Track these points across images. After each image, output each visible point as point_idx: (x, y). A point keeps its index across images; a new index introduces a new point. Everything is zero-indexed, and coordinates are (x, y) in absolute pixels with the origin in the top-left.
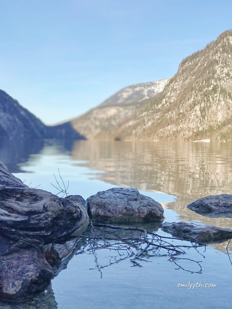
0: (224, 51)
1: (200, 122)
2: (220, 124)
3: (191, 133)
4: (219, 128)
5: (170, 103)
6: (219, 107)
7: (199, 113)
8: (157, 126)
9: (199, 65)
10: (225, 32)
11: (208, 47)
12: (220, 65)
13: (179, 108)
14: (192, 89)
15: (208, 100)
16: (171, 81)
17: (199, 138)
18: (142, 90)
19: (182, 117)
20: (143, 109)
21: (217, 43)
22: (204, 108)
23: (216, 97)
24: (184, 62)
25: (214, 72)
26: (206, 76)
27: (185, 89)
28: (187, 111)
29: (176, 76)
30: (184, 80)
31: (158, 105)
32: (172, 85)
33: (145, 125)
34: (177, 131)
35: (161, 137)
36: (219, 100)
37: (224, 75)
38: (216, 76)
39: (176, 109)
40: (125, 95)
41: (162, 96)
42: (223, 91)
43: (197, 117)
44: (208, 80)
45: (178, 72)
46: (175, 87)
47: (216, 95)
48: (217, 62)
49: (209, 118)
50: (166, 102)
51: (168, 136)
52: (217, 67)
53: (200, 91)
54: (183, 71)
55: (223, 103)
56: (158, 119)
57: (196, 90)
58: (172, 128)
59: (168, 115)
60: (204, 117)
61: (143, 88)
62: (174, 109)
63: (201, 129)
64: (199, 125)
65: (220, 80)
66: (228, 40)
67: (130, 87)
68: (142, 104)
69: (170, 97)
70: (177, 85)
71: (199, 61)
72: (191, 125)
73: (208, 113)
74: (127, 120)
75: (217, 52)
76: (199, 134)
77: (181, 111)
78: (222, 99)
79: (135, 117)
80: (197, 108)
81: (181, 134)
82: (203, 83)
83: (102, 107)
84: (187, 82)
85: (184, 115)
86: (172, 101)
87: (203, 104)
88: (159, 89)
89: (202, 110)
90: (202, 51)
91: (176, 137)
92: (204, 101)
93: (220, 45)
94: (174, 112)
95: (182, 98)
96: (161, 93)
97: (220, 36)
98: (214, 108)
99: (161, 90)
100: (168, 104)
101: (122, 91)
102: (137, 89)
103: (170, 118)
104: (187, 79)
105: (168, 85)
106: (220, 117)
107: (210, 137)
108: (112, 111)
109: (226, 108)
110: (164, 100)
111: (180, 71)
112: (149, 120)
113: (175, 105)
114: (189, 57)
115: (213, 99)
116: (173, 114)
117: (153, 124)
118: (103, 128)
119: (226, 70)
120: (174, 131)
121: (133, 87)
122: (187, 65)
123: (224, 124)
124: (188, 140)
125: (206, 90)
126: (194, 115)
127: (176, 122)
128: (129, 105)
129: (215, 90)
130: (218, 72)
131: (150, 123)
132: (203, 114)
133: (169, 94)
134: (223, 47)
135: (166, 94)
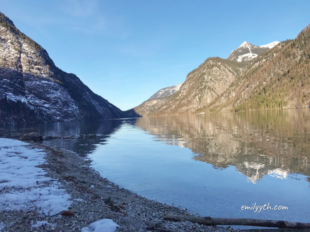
0: (208, 68)
1: (199, 104)
2: (209, 104)
3: (195, 110)
4: (209, 106)
5: (183, 96)
6: (208, 96)
7: (198, 100)
8: (177, 108)
9: (196, 75)
10: (208, 59)
11: (200, 66)
12: (207, 75)
13: (188, 98)
14: (194, 88)
15: (202, 93)
16: (183, 85)
17: (199, 112)
18: (169, 90)
19: (189, 102)
20: (170, 99)
21: (204, 64)
22: (200, 97)
23: (206, 91)
24: (189, 75)
25: (204, 79)
26: (200, 81)
27: (190, 88)
28: (192, 99)
29: (185, 82)
30: (189, 84)
31: (177, 97)
32: (183, 87)
33: (171, 107)
34: (188, 109)
35: (180, 113)
36: (208, 93)
37: (209, 80)
38: (205, 81)
39: (187, 99)
40: (161, 93)
41: (179, 92)
42: (209, 88)
43: (197, 102)
44: (201, 83)
45: (186, 80)
46: (185, 88)
47: (206, 90)
48: (205, 74)
49: (203, 102)
50: (181, 95)
51: (183, 112)
52: (205, 76)
53: (198, 88)
54: (189, 79)
55: (210, 94)
56: (178, 104)
57: (195, 88)
58: (185, 108)
59: (183, 102)
60: (200, 102)
61: (169, 89)
62: (185, 99)
63: (199, 107)
64: (198, 105)
65: (207, 82)
66: (210, 62)
67: (163, 89)
68: (169, 97)
69: (183, 93)
70: (186, 87)
71: (196, 74)
72: (194, 106)
73: (203, 99)
74: (163, 106)
75: (205, 69)
76: (199, 110)
77: (189, 100)
78: (209, 92)
79: (166, 104)
80: (197, 97)
81: (190, 111)
82: (199, 84)
83: (149, 100)
84: (191, 84)
85: (191, 101)
86: (184, 94)
87: (200, 95)
88: (177, 89)
89: (200, 98)
90: (197, 69)
91: (187, 112)
92: (200, 93)
93: (206, 65)
94: (185, 100)
95: (189, 93)
96: (179, 91)
97: (206, 61)
98: (205, 97)
99: (178, 90)
100: (182, 96)
101: (159, 91)
102: (167, 90)
103: (184, 103)
104: (191, 83)
105: (181, 87)
106: (209, 101)
107: (205, 111)
108: (155, 102)
109: (211, 96)
110: (180, 94)
111: (187, 79)
112: (173, 105)
113: (186, 97)
114: (191, 72)
115: (205, 92)
116: (185, 101)
117: (175, 107)
118: (151, 111)
119: (210, 78)
120: (186, 110)
121: (165, 89)
122: (190, 76)
123: (211, 104)
124: (194, 113)
125: (201, 88)
126: (196, 101)
127: (187, 105)
128: (163, 98)
129: (205, 87)
130: (206, 78)
131: (174, 107)
132: (200, 100)
133: (182, 91)
134: (207, 66)
135: (181, 91)
